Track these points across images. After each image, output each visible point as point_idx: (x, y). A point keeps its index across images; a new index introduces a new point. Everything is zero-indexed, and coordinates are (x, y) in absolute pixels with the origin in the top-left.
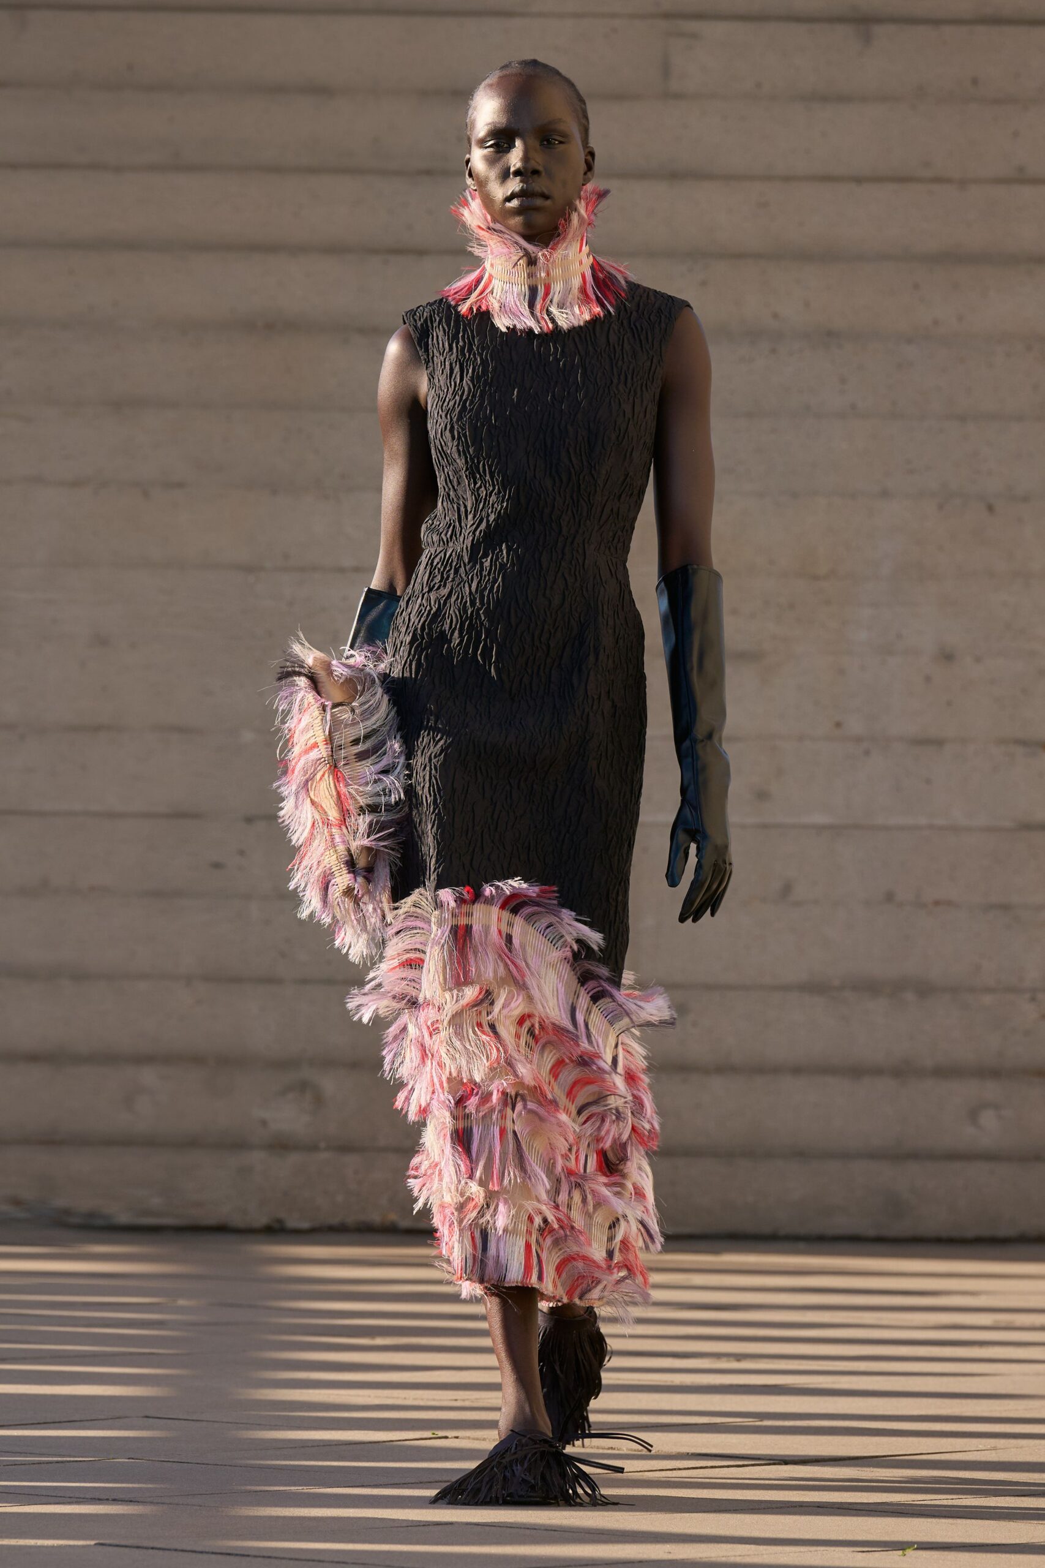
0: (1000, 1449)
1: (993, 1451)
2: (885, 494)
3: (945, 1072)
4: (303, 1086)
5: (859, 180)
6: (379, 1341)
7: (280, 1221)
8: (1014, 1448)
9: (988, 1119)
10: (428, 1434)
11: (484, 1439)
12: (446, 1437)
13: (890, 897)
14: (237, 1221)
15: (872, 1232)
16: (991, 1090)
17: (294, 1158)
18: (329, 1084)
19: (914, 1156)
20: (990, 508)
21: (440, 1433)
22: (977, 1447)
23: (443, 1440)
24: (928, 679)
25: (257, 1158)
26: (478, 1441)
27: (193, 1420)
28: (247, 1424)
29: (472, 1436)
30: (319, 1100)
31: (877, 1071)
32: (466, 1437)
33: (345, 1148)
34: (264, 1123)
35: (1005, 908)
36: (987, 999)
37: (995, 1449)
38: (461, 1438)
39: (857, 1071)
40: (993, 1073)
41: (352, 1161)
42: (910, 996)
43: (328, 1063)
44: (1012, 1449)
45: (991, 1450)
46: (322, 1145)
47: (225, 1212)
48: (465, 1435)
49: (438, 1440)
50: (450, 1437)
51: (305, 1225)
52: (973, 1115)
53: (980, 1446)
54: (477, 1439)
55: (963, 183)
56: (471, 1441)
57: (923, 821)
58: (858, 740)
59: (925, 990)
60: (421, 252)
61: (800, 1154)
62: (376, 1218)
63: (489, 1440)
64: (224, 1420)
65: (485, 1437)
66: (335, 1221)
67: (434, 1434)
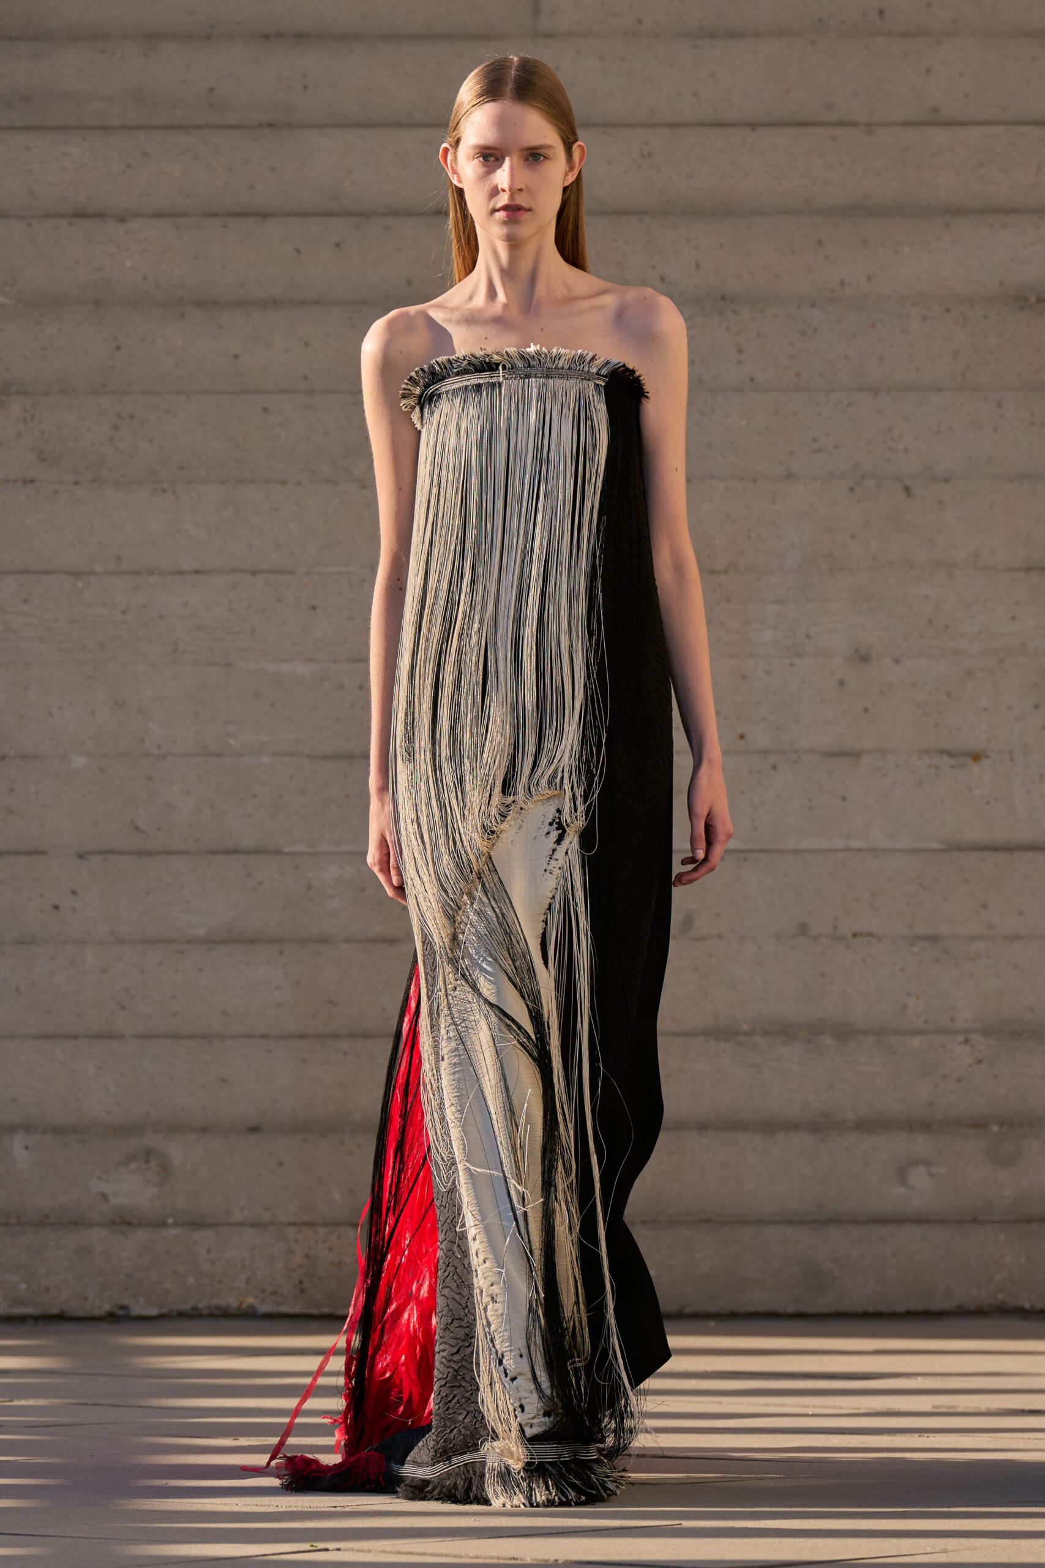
0: (950, 1551)
1: (943, 1554)
2: (789, 476)
3: (867, 1125)
4: (148, 1154)
5: (753, 126)
6: (243, 1442)
7: (124, 1307)
8: (966, 1550)
9: (919, 1177)
10: (306, 1546)
11: (369, 1551)
12: (327, 1550)
13: (803, 930)
14: (76, 1308)
15: (791, 1309)
16: (921, 1144)
17: (140, 1236)
18: (176, 1151)
19: (837, 1220)
20: (907, 490)
21: (320, 1546)
22: (925, 1549)
23: (323, 1553)
24: (841, 683)
25: (96, 1236)
26: (363, 1553)
27: (40, 1536)
28: (100, 1538)
29: (356, 1548)
30: (165, 1169)
31: (792, 1126)
32: (349, 1549)
33: (197, 1224)
34: (104, 1197)
35: (934, 939)
36: (915, 1042)
37: (945, 1551)
38: (344, 1550)
39: (770, 1127)
40: (925, 1126)
41: (204, 1237)
42: (828, 1041)
43: (175, 1128)
44: (965, 1552)
45: (940, 1552)
46: (170, 1221)
47: (63, 1299)
48: (348, 1547)
49: (318, 1553)
50: (331, 1549)
51: (154, 1312)
52: (902, 1173)
53: (929, 1549)
54: (362, 1551)
55: (870, 127)
56: (355, 1552)
57: (839, 843)
58: (765, 753)
59: (845, 1033)
60: (265, 216)
61: (708, 1221)
62: (232, 1301)
63: (375, 1552)
64: (75, 1535)
65: (371, 1548)
66: (186, 1307)
67: (312, 1546)
